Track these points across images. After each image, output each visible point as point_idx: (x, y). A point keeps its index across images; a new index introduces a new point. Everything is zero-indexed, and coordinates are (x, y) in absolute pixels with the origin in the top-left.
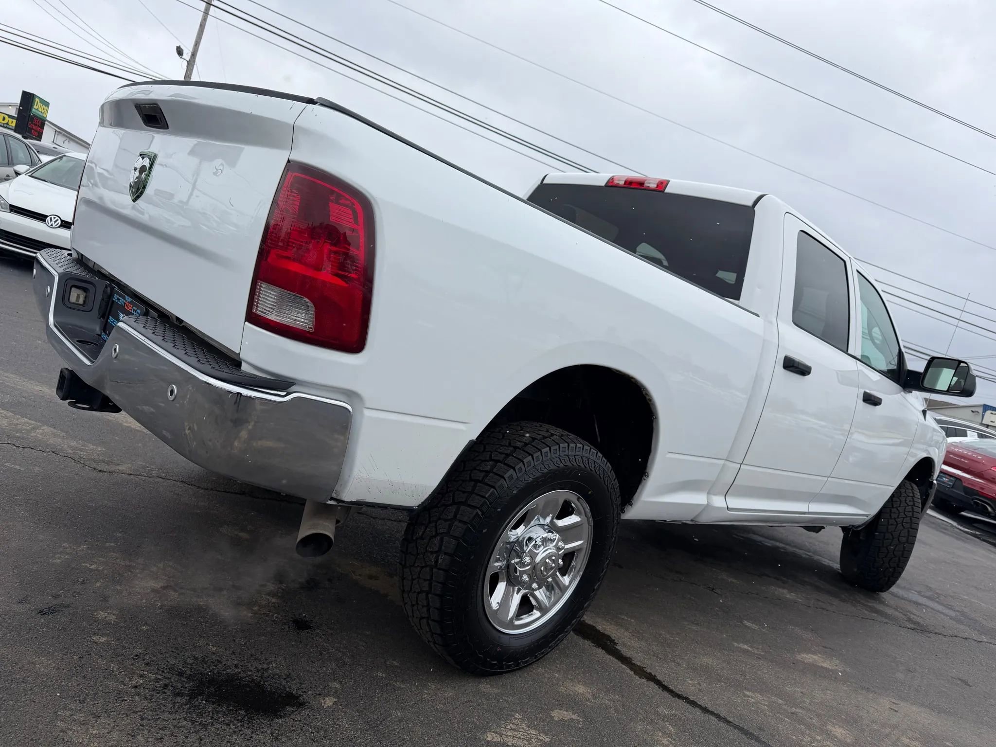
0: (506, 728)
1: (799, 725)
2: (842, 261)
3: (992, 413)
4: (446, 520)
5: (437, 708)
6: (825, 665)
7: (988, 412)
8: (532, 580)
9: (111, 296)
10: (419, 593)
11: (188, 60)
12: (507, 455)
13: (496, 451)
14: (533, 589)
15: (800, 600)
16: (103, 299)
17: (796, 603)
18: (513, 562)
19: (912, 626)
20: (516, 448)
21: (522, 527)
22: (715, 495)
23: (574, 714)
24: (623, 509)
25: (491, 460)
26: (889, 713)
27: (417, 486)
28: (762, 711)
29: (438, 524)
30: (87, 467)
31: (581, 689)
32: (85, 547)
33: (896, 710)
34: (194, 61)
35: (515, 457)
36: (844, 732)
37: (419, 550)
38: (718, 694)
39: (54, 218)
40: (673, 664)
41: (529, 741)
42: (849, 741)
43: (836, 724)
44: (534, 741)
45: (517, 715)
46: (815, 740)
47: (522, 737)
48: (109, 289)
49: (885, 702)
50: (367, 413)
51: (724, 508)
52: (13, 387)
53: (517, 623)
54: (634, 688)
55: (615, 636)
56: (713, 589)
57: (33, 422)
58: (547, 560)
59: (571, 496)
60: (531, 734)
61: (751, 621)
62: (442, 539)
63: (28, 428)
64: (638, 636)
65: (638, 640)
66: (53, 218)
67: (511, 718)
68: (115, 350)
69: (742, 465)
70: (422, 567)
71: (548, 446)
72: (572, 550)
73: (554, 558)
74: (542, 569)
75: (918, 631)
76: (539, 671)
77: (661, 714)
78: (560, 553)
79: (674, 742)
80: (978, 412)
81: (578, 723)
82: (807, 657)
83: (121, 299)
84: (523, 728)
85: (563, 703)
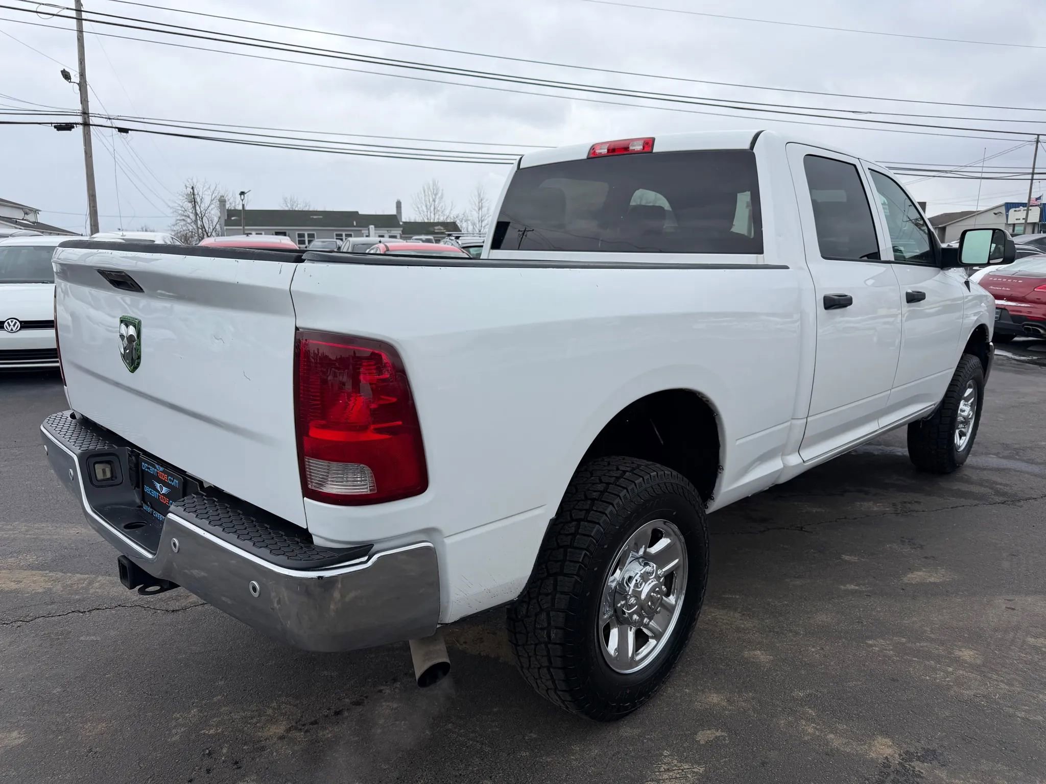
0: (660, 772)
1: (928, 661)
2: (853, 166)
3: (1015, 211)
4: (547, 595)
5: (589, 773)
6: (932, 580)
7: (1012, 211)
8: (642, 617)
9: (138, 465)
10: (539, 668)
11: (78, 82)
12: (588, 511)
13: (575, 509)
14: (645, 624)
15: (887, 509)
16: (130, 469)
17: (885, 514)
18: (619, 605)
19: (1001, 499)
20: (593, 500)
21: (618, 571)
22: (789, 454)
23: (718, 731)
24: (706, 505)
25: (573, 520)
26: (1007, 614)
27: (512, 583)
28: (889, 658)
29: (540, 600)
30: (159, 611)
31: (714, 698)
32: (195, 710)
33: (1013, 607)
34: (85, 82)
35: (596, 511)
36: (972, 653)
37: (528, 629)
38: (843, 654)
39: (12, 321)
40: (790, 634)
41: (686, 778)
42: (979, 662)
43: (962, 647)
44: (690, 777)
45: (666, 753)
46: (947, 673)
47: (678, 776)
48: (133, 458)
49: (1000, 602)
50: (448, 541)
51: (801, 464)
52: (49, 539)
53: (638, 658)
54: (763, 678)
55: (728, 621)
56: (802, 528)
57: (87, 576)
58: (652, 594)
59: (658, 523)
60: (685, 769)
61: (849, 554)
62: (548, 615)
63: (84, 585)
64: (748, 613)
65: (750, 618)
66: (10, 322)
67: (661, 758)
68: (174, 544)
69: (808, 418)
70: (536, 645)
71: (624, 488)
72: (670, 572)
73: (657, 589)
74: (650, 603)
75: (1009, 502)
76: (669, 692)
77: (797, 699)
78: (661, 581)
79: (818, 727)
80: (1001, 213)
81: (724, 740)
82: (913, 576)
83: (151, 467)
84: (676, 765)
85: (703, 721)
